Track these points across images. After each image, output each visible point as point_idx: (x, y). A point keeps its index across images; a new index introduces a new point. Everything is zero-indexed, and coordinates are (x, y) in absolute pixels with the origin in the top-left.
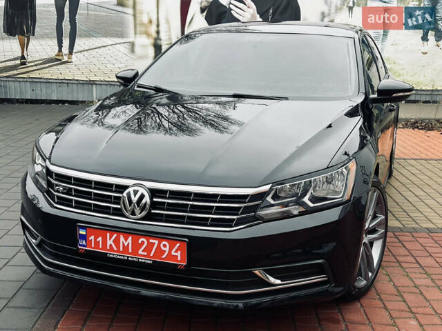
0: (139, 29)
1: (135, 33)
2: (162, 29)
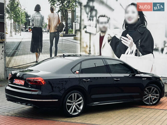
0: (82, 49)
1: (81, 51)
2: (91, 49)
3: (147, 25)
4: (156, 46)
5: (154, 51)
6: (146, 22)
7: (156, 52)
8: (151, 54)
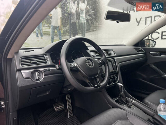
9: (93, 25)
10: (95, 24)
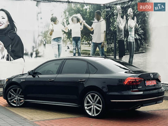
3: (17, 31)
4: (26, 50)
5: (24, 56)
6: (16, 28)
7: (26, 56)
8: (22, 58)
9: (142, 46)
10: (144, 45)
